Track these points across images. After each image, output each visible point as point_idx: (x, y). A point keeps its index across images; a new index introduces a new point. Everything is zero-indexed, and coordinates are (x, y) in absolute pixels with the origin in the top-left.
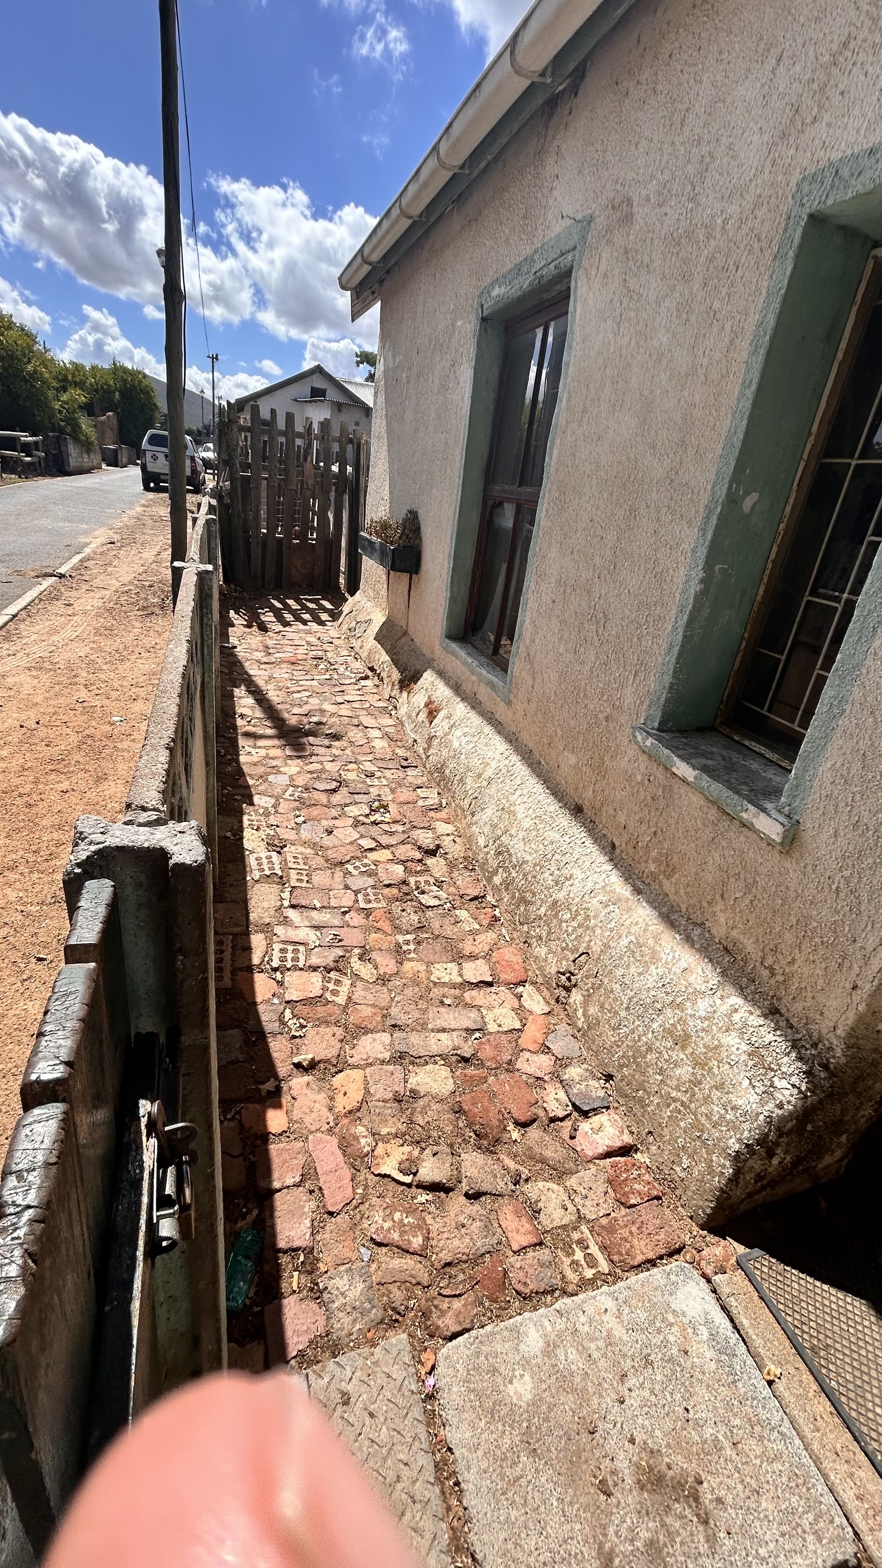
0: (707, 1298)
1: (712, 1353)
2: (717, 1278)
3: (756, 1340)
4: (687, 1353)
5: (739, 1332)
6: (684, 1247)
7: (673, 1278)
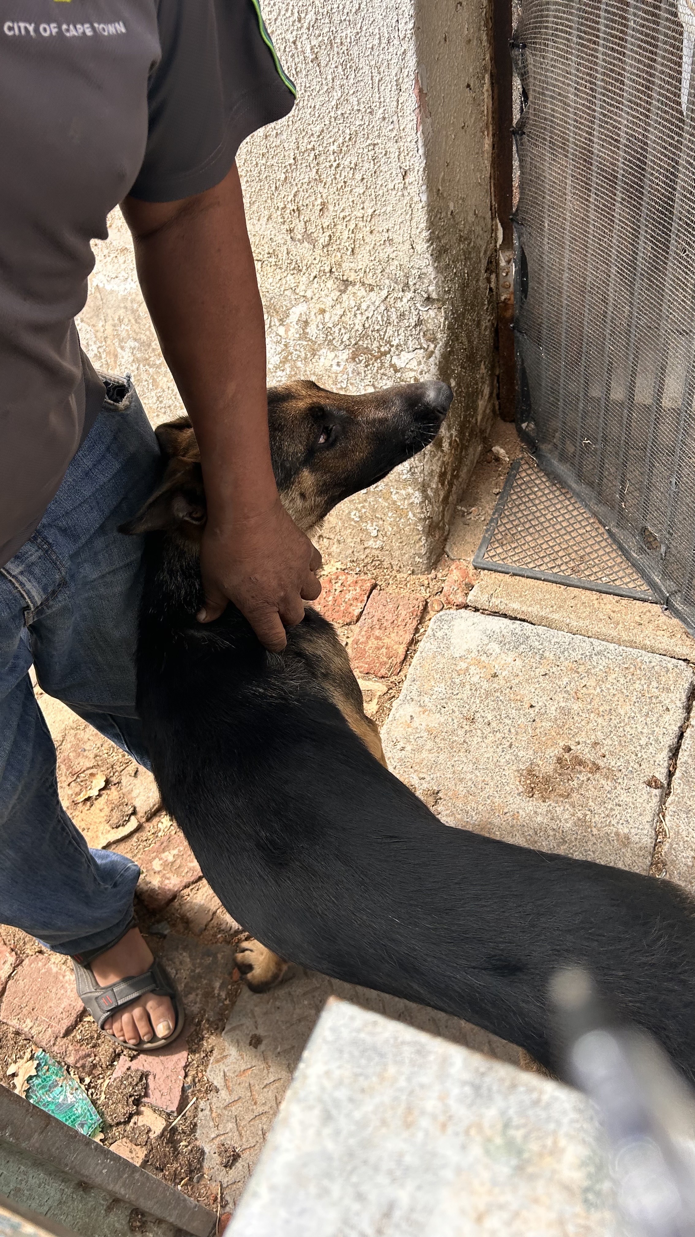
0: (476, 620)
1: (512, 655)
2: (470, 597)
3: (533, 610)
4: (495, 675)
5: (516, 619)
6: (427, 603)
7: (439, 634)
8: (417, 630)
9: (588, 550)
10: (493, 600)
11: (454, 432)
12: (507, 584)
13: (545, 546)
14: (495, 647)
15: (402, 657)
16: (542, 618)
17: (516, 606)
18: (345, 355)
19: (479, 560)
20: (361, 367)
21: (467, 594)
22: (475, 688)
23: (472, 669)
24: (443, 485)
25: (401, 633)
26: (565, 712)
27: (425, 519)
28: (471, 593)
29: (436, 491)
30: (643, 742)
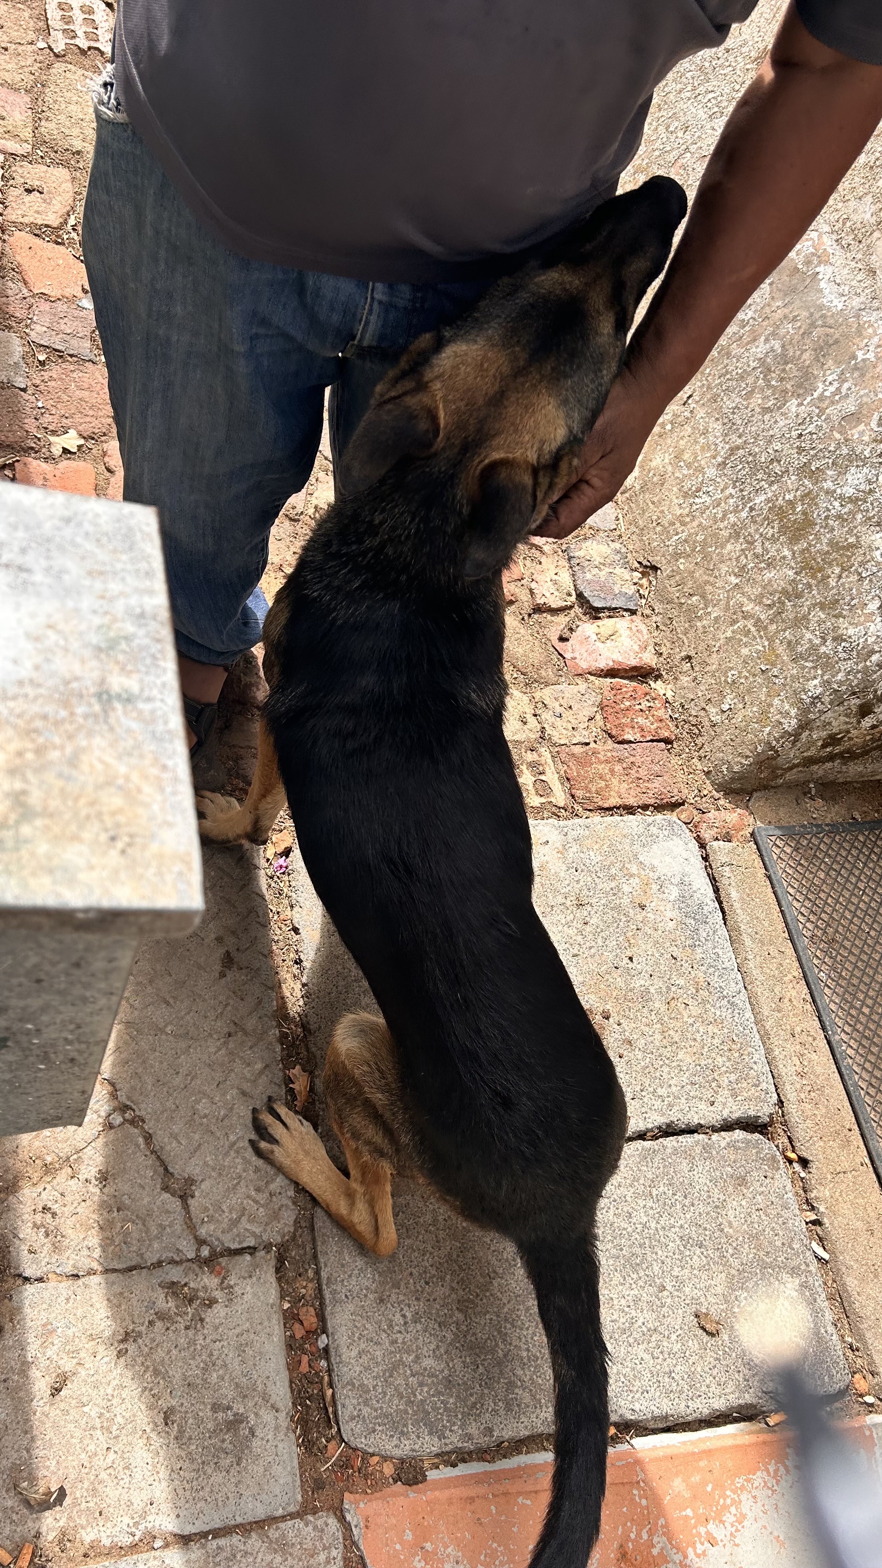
0: (692, 860)
1: (674, 914)
2: (715, 844)
3: (740, 915)
4: (642, 907)
5: (720, 903)
6: (683, 804)
7: (654, 830)
8: (645, 807)
9: (847, 944)
10: (727, 869)
12: (754, 875)
13: (822, 895)
14: (674, 893)
15: (606, 805)
16: (738, 930)
17: (734, 895)
19: (763, 833)
21: (717, 839)
22: (616, 892)
23: (635, 881)
25: (632, 792)
26: (645, 996)
28: (721, 842)
30: (660, 1092)
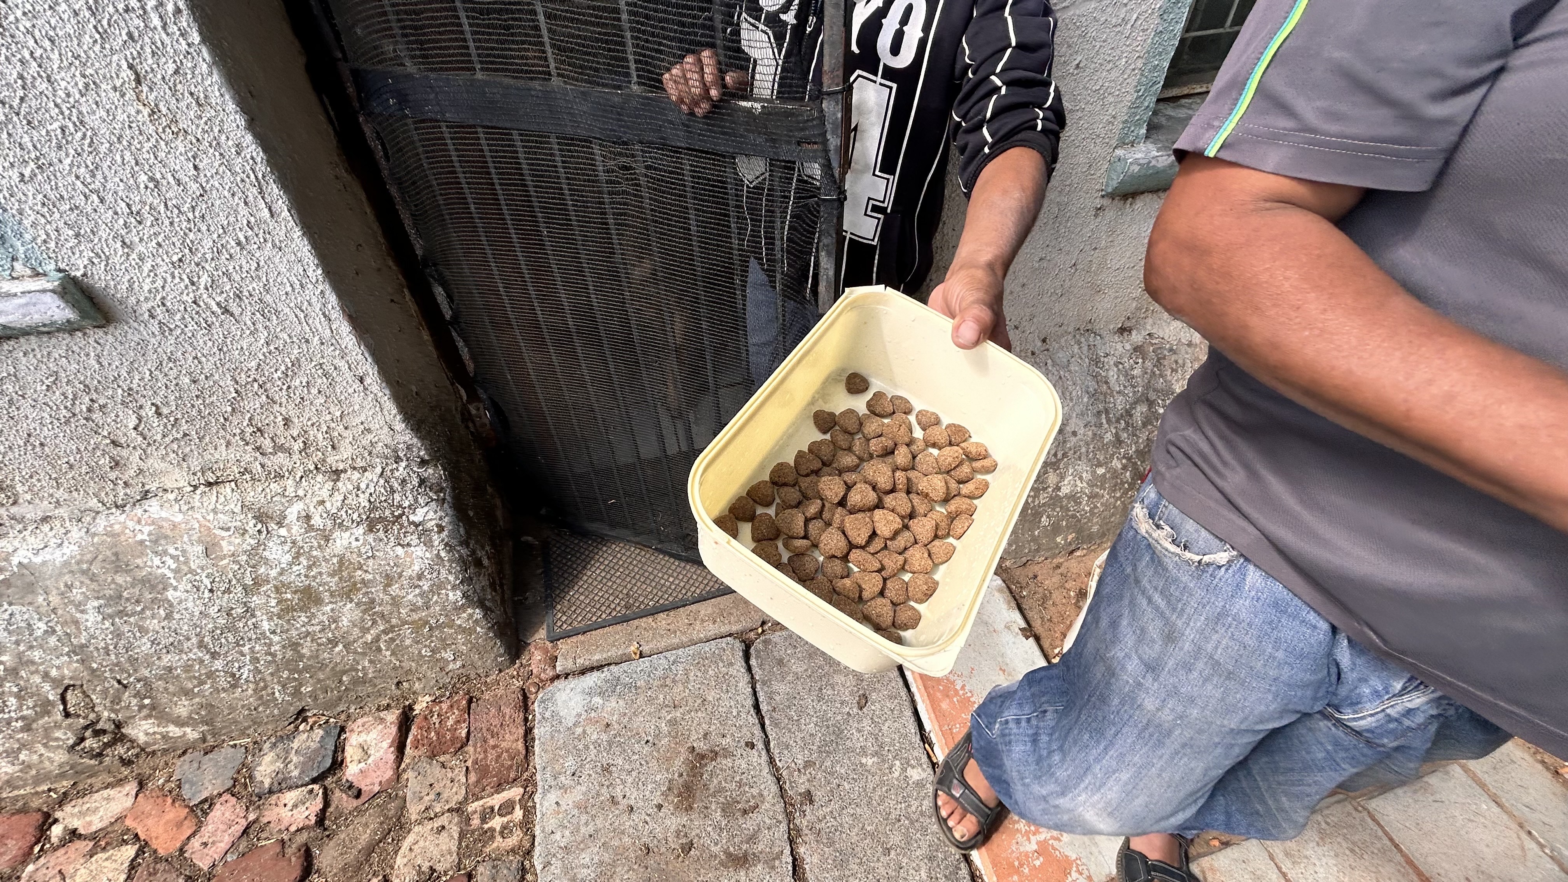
0: (572, 686)
1: (613, 699)
2: (558, 669)
3: (613, 653)
4: (608, 725)
5: (602, 666)
6: (523, 690)
7: (548, 714)
8: (526, 720)
10: (578, 661)
11: (487, 548)
12: (583, 642)
13: (596, 599)
14: (598, 700)
15: (524, 752)
16: (621, 656)
17: (597, 657)
18: (361, 530)
19: (552, 634)
20: (381, 534)
21: (554, 667)
22: (597, 744)
23: (588, 729)
24: (495, 591)
25: (513, 730)
26: (673, 723)
27: (493, 626)
28: (558, 664)
29: (493, 600)
